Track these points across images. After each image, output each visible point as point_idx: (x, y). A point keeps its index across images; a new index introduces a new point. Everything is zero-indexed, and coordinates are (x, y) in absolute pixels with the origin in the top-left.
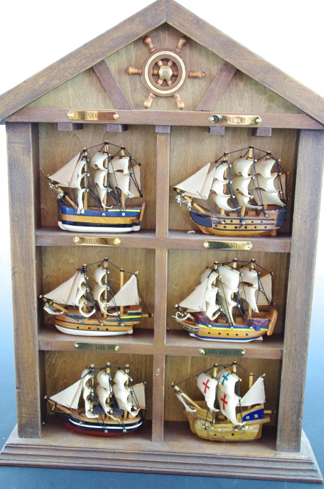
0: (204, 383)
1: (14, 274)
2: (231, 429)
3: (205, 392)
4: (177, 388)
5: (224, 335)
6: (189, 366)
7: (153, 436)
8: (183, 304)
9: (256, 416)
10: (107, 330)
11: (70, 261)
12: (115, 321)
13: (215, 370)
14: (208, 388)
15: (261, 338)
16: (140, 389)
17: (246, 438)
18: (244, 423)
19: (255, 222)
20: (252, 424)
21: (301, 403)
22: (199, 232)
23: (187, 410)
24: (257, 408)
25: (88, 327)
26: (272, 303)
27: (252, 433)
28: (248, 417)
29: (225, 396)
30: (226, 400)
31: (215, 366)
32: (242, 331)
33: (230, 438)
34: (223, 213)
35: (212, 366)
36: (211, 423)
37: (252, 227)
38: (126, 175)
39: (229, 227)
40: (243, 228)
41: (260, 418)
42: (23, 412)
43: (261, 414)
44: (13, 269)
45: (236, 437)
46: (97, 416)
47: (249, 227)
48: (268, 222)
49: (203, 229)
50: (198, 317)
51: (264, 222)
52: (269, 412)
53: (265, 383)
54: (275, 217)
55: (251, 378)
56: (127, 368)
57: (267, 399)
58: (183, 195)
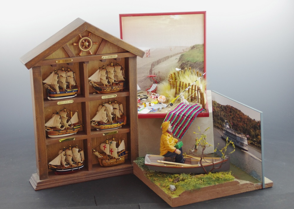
0: (103, 147)
1: (37, 119)
2: (116, 160)
3: (104, 149)
4: (94, 150)
5: (110, 127)
6: (95, 142)
7: (89, 169)
8: (93, 119)
9: (123, 154)
10: (69, 133)
11: (49, 111)
12: (72, 129)
13: (107, 141)
14: (106, 147)
15: (121, 127)
16: (82, 152)
17: (121, 162)
18: (120, 157)
19: (116, 87)
20: (122, 157)
21: (138, 146)
22: (97, 93)
23: (99, 157)
24: (123, 151)
25: (62, 133)
26: (123, 114)
27: (122, 160)
28: (120, 155)
29: (112, 149)
30: (112, 150)
31: (107, 139)
32: (115, 125)
33: (115, 163)
34: (105, 86)
35: (106, 139)
36: (109, 160)
37: (116, 89)
38: (72, 78)
39: (108, 90)
40: (113, 90)
41: (124, 155)
42: (42, 170)
43: (124, 153)
44: (36, 117)
45: (118, 163)
46: (69, 166)
47: (115, 89)
48: (120, 87)
49: (98, 92)
50: (100, 123)
51: (119, 87)
52: (127, 152)
53: (125, 142)
54: (122, 85)
55: (120, 141)
56: (77, 146)
57: (126, 148)
58: (91, 81)
